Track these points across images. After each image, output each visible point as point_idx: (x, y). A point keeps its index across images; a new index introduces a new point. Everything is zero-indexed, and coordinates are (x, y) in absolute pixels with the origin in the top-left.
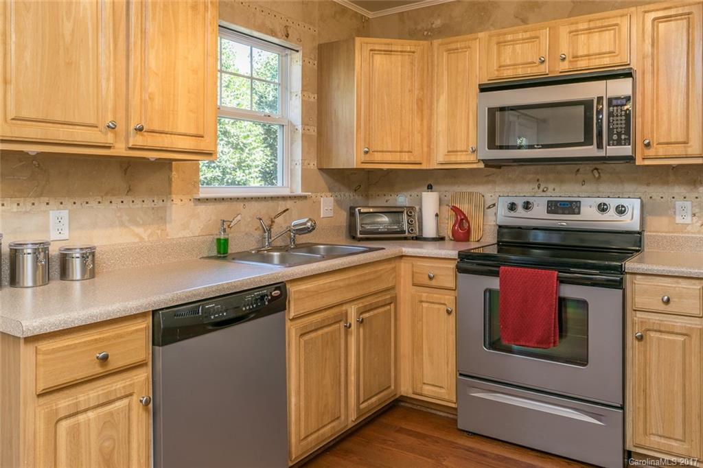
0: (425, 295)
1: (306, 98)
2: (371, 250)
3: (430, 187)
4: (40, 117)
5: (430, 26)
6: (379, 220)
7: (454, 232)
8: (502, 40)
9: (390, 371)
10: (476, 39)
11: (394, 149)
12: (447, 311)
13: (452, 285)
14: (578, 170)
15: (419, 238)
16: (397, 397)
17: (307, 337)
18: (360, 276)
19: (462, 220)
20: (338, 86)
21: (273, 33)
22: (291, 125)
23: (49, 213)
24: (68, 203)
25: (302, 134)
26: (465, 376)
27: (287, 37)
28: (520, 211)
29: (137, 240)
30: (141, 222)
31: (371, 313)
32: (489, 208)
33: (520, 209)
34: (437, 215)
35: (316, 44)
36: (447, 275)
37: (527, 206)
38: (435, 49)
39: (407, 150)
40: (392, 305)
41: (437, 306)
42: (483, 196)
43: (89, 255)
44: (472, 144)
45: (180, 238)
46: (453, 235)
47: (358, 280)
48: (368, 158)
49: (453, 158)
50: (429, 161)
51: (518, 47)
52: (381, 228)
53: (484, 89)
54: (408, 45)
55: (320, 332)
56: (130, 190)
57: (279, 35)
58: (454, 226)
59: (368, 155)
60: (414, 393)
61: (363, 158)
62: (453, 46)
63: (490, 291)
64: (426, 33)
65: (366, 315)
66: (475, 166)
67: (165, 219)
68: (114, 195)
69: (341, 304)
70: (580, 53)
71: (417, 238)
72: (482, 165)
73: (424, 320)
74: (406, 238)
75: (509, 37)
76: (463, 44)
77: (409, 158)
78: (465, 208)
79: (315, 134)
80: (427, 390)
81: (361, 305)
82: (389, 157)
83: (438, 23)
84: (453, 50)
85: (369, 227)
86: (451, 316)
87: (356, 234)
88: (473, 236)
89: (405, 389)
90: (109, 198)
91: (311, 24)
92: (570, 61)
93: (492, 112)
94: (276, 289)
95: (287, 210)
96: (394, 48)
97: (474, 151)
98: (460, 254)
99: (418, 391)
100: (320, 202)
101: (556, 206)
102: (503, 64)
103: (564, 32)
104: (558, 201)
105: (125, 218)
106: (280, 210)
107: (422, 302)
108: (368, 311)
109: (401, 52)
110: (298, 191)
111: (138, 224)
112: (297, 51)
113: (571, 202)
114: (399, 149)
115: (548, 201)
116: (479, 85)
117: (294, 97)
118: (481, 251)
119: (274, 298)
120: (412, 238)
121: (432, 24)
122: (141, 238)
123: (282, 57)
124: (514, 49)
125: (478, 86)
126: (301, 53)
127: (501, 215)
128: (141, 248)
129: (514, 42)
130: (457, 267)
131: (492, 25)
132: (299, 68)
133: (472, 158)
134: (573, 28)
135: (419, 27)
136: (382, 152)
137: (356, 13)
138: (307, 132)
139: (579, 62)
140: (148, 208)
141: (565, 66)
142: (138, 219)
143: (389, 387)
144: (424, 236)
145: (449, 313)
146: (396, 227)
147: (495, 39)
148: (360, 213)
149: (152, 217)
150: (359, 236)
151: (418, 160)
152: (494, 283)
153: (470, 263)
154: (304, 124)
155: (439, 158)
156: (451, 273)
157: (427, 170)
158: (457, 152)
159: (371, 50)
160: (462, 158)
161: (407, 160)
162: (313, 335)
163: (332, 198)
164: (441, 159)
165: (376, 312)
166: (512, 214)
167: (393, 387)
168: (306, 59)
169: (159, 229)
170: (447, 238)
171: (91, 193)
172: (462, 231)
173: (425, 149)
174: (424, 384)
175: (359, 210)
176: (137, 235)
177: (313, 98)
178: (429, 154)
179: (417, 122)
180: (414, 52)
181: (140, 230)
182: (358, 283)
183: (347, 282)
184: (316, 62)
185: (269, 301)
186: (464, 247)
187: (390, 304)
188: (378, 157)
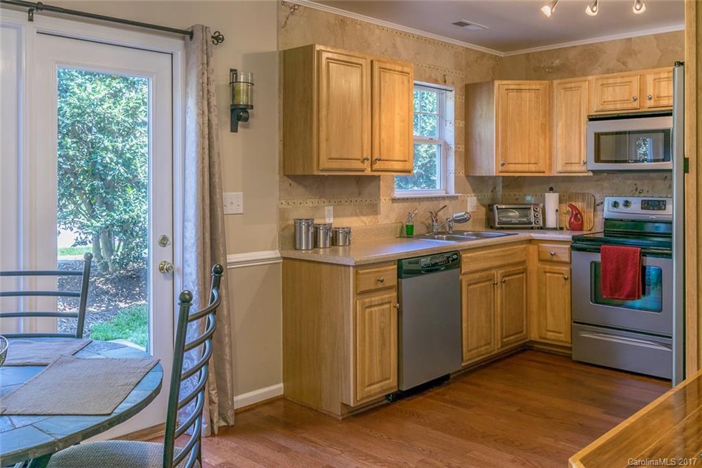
0: (548, 267)
1: (457, 125)
2: (508, 235)
3: (551, 189)
4: (339, 157)
5: (550, 64)
6: (511, 214)
7: (570, 223)
8: (605, 83)
9: (523, 321)
10: (586, 81)
11: (524, 162)
12: (565, 278)
13: (567, 260)
14: (666, 177)
15: (543, 228)
16: (527, 340)
17: (471, 287)
18: (503, 251)
19: (577, 214)
20: (481, 115)
21: (436, 81)
22: (446, 143)
23: (325, 208)
24: (333, 202)
25: (455, 152)
26: (578, 323)
27: (445, 82)
28: (621, 208)
29: (363, 224)
31: (510, 278)
32: (598, 205)
33: (621, 206)
34: (557, 211)
35: (464, 84)
36: (563, 253)
37: (627, 204)
38: (555, 87)
39: (534, 162)
40: (524, 274)
41: (556, 275)
42: (594, 196)
43: (348, 233)
44: (583, 159)
45: (385, 224)
46: (570, 226)
47: (501, 254)
48: (504, 168)
49: (569, 168)
50: (550, 170)
51: (616, 88)
52: (514, 220)
53: (592, 119)
54: (535, 85)
55: (478, 285)
57: (440, 82)
58: (571, 219)
59: (505, 166)
60: (541, 338)
61: (500, 168)
62: (569, 85)
63: (595, 263)
64: (547, 70)
65: (507, 279)
66: (586, 174)
67: (377, 212)
68: (352, 196)
69: (490, 269)
70: (662, 95)
71: (541, 228)
72: (591, 174)
73: (548, 285)
74: (532, 228)
75: (611, 81)
76: (576, 84)
77: (535, 167)
78: (579, 205)
79: (463, 150)
80: (550, 335)
81: (503, 271)
82: (519, 167)
83: (557, 62)
84: (569, 88)
85: (504, 220)
86: (567, 282)
87: (495, 224)
88: (586, 226)
89: (534, 336)
90: (350, 199)
91: (460, 70)
92: (655, 100)
93: (598, 136)
94: (454, 254)
95: (445, 206)
96: (523, 87)
97: (584, 164)
98: (573, 238)
99: (544, 336)
100: (467, 201)
101: (648, 204)
102: (606, 100)
103: (650, 78)
104: (650, 201)
105: (358, 211)
106: (442, 206)
107: (546, 272)
108: (508, 276)
109: (529, 90)
110: (452, 192)
111: (363, 215)
112: (451, 91)
113: (659, 201)
114: (527, 162)
115: (642, 201)
116: (588, 116)
117: (448, 124)
118: (592, 236)
119: (454, 260)
120: (538, 228)
121: (552, 63)
122: (365, 223)
123: (440, 95)
124: (614, 90)
125: (586, 117)
126: (453, 92)
127: (607, 211)
129: (614, 85)
130: (571, 246)
131: (600, 66)
132: (453, 104)
133: (584, 168)
134: (657, 76)
135: (542, 66)
136: (515, 164)
137: (492, 55)
138: (458, 150)
139: (662, 101)
141: (651, 103)
142: (364, 212)
143: (522, 331)
144: (547, 227)
145: (566, 279)
146: (525, 219)
147: (600, 82)
148: (498, 208)
149: (370, 210)
150: (497, 226)
151: (542, 170)
152: (598, 258)
153: (581, 244)
154: (456, 143)
155: (558, 168)
156: (567, 252)
157: (549, 177)
158: (572, 163)
159: (507, 90)
160: (576, 168)
161: (534, 169)
162: (475, 286)
163: (475, 198)
164: (559, 168)
165: (513, 277)
166: (615, 210)
167: (525, 332)
168: (458, 97)
169: (374, 218)
170: (565, 229)
171: (342, 196)
172: (577, 221)
173: (548, 161)
174: (548, 331)
175: (497, 207)
176: (364, 222)
177: (462, 124)
178: (550, 165)
179: (542, 141)
180: (538, 90)
182: (501, 256)
183: (494, 255)
184: (464, 97)
185: (452, 261)
186: (577, 233)
187: (522, 273)
188: (512, 167)
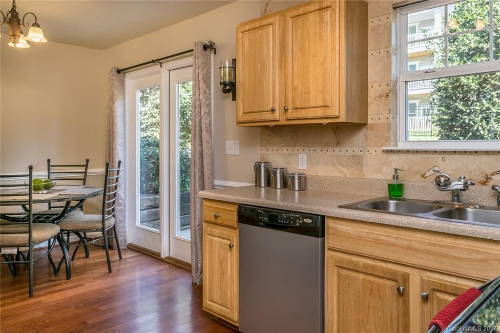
23: (298, 156)
24: (307, 150)
29: (342, 175)
30: (345, 164)
45: (373, 179)
56: (338, 143)
67: (362, 164)
68: (328, 146)
90: (326, 148)
111: (343, 166)
128: (343, 181)
140: (350, 155)
142: (343, 162)
149: (353, 161)
169: (357, 171)
171: (317, 145)
176: (343, 172)
181: (345, 170)
